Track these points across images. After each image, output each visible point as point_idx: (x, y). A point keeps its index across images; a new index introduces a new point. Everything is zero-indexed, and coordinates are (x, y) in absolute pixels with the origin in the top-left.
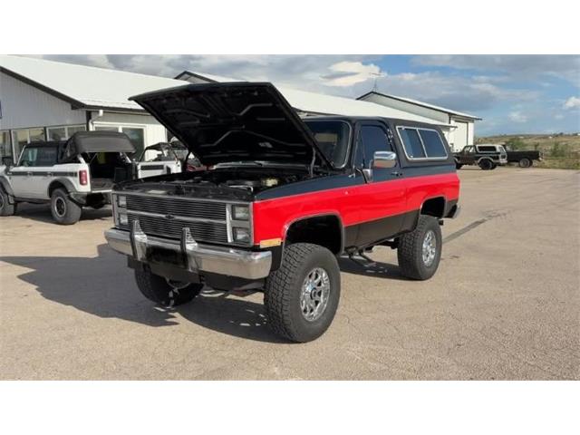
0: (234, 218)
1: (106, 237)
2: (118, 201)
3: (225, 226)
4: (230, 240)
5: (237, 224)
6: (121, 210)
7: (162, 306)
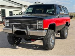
0: (38, 23)
1: (3, 29)
2: (6, 21)
3: (36, 25)
4: (37, 28)
5: (39, 25)
6: (7, 23)
7: (14, 45)
